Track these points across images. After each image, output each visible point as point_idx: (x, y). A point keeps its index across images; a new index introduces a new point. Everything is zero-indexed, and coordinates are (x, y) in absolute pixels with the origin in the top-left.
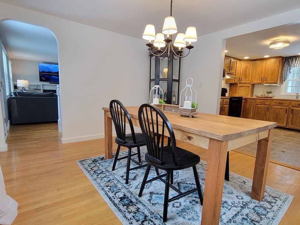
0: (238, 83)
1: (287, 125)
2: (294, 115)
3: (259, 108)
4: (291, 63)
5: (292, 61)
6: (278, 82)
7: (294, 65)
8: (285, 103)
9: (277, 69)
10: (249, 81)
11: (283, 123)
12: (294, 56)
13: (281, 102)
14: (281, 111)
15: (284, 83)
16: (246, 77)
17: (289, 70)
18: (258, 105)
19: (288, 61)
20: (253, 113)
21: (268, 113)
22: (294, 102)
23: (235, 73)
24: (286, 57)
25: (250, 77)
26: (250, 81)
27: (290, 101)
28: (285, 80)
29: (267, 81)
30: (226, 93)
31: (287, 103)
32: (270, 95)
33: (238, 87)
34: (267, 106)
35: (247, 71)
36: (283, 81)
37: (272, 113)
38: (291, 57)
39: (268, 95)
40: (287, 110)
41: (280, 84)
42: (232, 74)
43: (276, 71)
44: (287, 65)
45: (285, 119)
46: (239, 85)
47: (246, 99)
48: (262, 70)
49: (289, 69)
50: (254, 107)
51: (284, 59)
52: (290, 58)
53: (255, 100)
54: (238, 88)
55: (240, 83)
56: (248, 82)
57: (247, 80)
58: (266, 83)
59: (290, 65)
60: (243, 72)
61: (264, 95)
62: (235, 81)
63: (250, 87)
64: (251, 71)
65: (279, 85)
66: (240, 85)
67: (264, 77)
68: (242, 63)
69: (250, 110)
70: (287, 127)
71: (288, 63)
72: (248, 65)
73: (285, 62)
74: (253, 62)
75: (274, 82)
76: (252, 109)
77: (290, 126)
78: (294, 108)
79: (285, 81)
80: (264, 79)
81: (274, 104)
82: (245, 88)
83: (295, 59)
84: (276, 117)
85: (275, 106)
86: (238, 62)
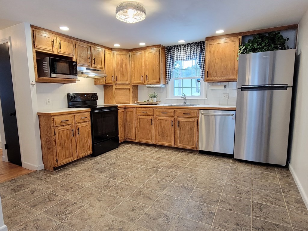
0: (113, 83)
1: (176, 144)
2: (182, 129)
3: (142, 120)
4: (173, 55)
5: (174, 53)
6: (162, 81)
7: (176, 57)
8: (169, 113)
9: (157, 63)
10: (127, 80)
11: (170, 141)
12: (175, 46)
13: (165, 111)
14: (166, 123)
15: (170, 83)
16: (122, 75)
17: (172, 65)
18: (140, 117)
19: (170, 52)
20: (136, 129)
21: (153, 127)
22: (179, 111)
23: (104, 69)
24: (167, 47)
25: (129, 75)
26: (129, 80)
27: (175, 109)
28: (170, 78)
29: (148, 80)
30: (97, 101)
31: (171, 112)
32: (155, 100)
33: (114, 89)
34: (150, 117)
35: (122, 65)
36: (168, 80)
37: (157, 126)
38: (173, 46)
39: (152, 101)
40: (172, 122)
41: (165, 85)
42: (99, 70)
43: (157, 67)
44: (170, 58)
45: (172, 134)
46: (114, 87)
47: (125, 108)
48: (141, 65)
49: (172, 63)
50: (136, 119)
51: (166, 49)
52: (171, 48)
53: (135, 108)
54: (114, 92)
55: (116, 84)
56: (127, 82)
57: (125, 79)
58: (148, 84)
59: (173, 57)
60: (117, 67)
61: (148, 101)
62: (107, 81)
63: (131, 89)
64: (128, 66)
65: (163, 86)
66: (116, 88)
67: (144, 74)
68: (115, 54)
69: (132, 123)
70: (175, 146)
71: (170, 56)
72: (124, 57)
73: (167, 54)
74: (130, 52)
75: (155, 81)
76: (134, 122)
77: (178, 145)
78: (181, 119)
79: (170, 80)
80: (145, 78)
81: (158, 114)
82: (124, 91)
83: (177, 49)
84: (162, 132)
85: (159, 117)
86: (107, 51)
